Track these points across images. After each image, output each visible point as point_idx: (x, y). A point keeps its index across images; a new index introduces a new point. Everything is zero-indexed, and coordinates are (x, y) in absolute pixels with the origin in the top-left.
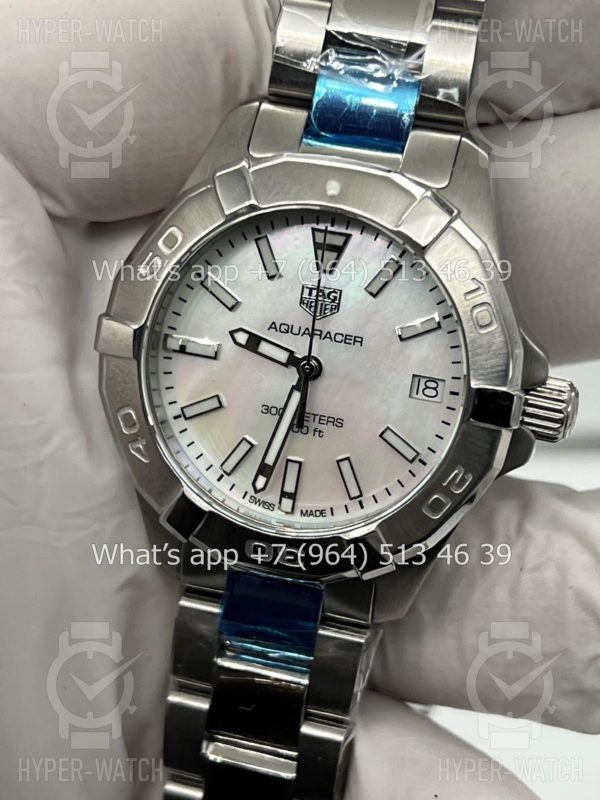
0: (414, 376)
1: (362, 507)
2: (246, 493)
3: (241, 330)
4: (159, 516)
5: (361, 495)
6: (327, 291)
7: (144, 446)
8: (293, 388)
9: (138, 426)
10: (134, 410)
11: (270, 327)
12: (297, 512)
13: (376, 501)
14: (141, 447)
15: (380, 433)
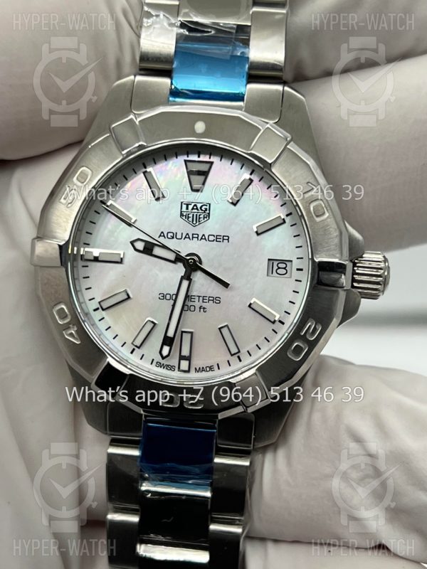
1: (240, 361)
2: (153, 360)
3: (139, 240)
4: (90, 384)
5: (239, 352)
6: (199, 206)
7: (76, 331)
8: (182, 278)
9: (69, 317)
10: (66, 305)
11: (160, 236)
12: (193, 370)
13: (250, 355)
14: (73, 332)
15: (248, 304)
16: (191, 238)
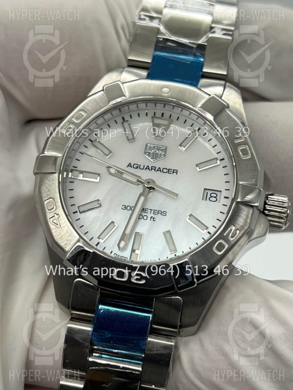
6: (159, 147)
11: (128, 166)
16: (150, 169)
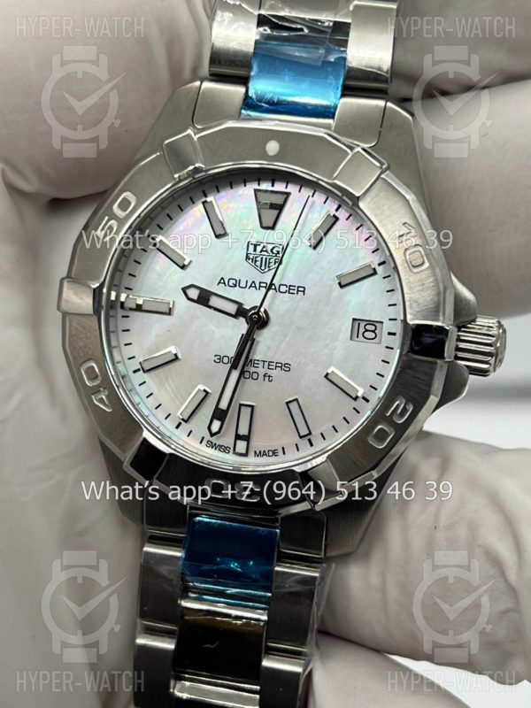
0: (354, 320)
1: (312, 445)
2: (203, 438)
3: (192, 286)
4: (122, 463)
5: (310, 433)
7: (107, 397)
9: (100, 378)
10: (97, 364)
12: (251, 453)
13: (324, 439)
14: (104, 397)
15: (324, 374)
16: (258, 286)
